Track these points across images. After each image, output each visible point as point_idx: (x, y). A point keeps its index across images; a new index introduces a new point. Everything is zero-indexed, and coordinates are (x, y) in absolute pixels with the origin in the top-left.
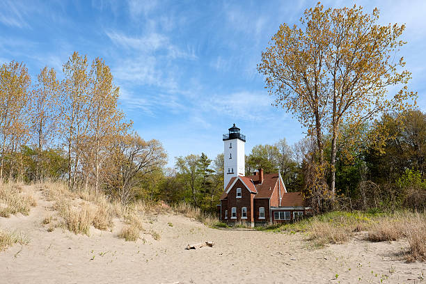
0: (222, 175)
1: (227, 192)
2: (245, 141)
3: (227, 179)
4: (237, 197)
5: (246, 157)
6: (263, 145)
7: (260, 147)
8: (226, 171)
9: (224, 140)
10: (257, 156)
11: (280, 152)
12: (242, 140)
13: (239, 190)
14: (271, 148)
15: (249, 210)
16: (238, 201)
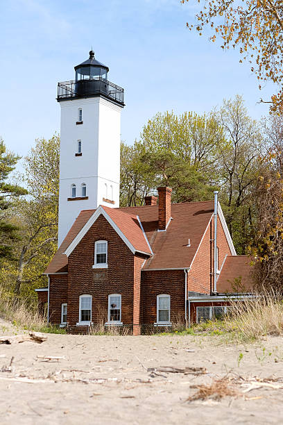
0: (53, 204)
1: (68, 252)
2: (122, 104)
3: (67, 215)
4: (96, 266)
5: (124, 151)
6: (178, 114)
7: (168, 119)
8: (64, 192)
9: (59, 99)
10: (157, 148)
11: (228, 137)
12: (115, 101)
13: (101, 247)
14: (200, 124)
15: (128, 302)
16: (97, 277)
